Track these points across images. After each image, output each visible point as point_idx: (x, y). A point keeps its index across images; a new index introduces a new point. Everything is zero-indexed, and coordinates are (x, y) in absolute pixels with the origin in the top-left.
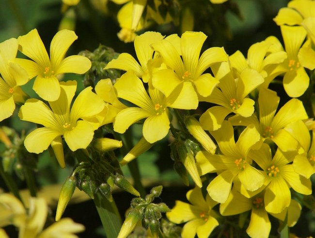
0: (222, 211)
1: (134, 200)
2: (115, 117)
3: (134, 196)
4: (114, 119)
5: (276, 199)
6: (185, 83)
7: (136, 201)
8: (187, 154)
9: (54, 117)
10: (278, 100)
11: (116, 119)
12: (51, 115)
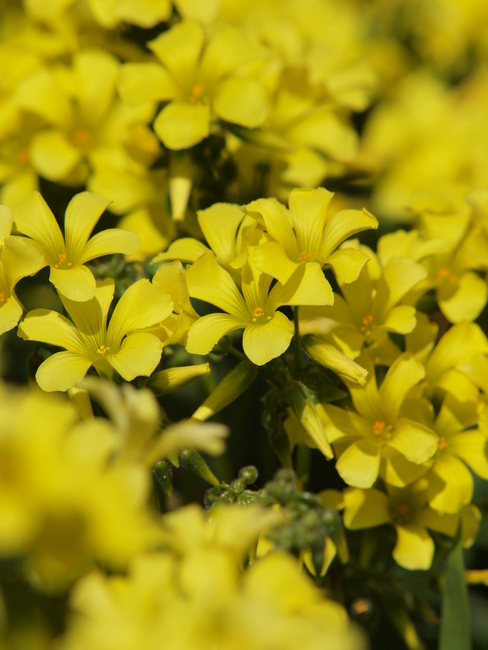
0: (348, 522)
1: (210, 491)
2: (187, 332)
3: (210, 486)
4: (185, 336)
5: (448, 489)
6: (308, 265)
7: (213, 493)
8: (306, 401)
9: (80, 337)
10: (435, 329)
11: (189, 334)
12: (74, 334)
